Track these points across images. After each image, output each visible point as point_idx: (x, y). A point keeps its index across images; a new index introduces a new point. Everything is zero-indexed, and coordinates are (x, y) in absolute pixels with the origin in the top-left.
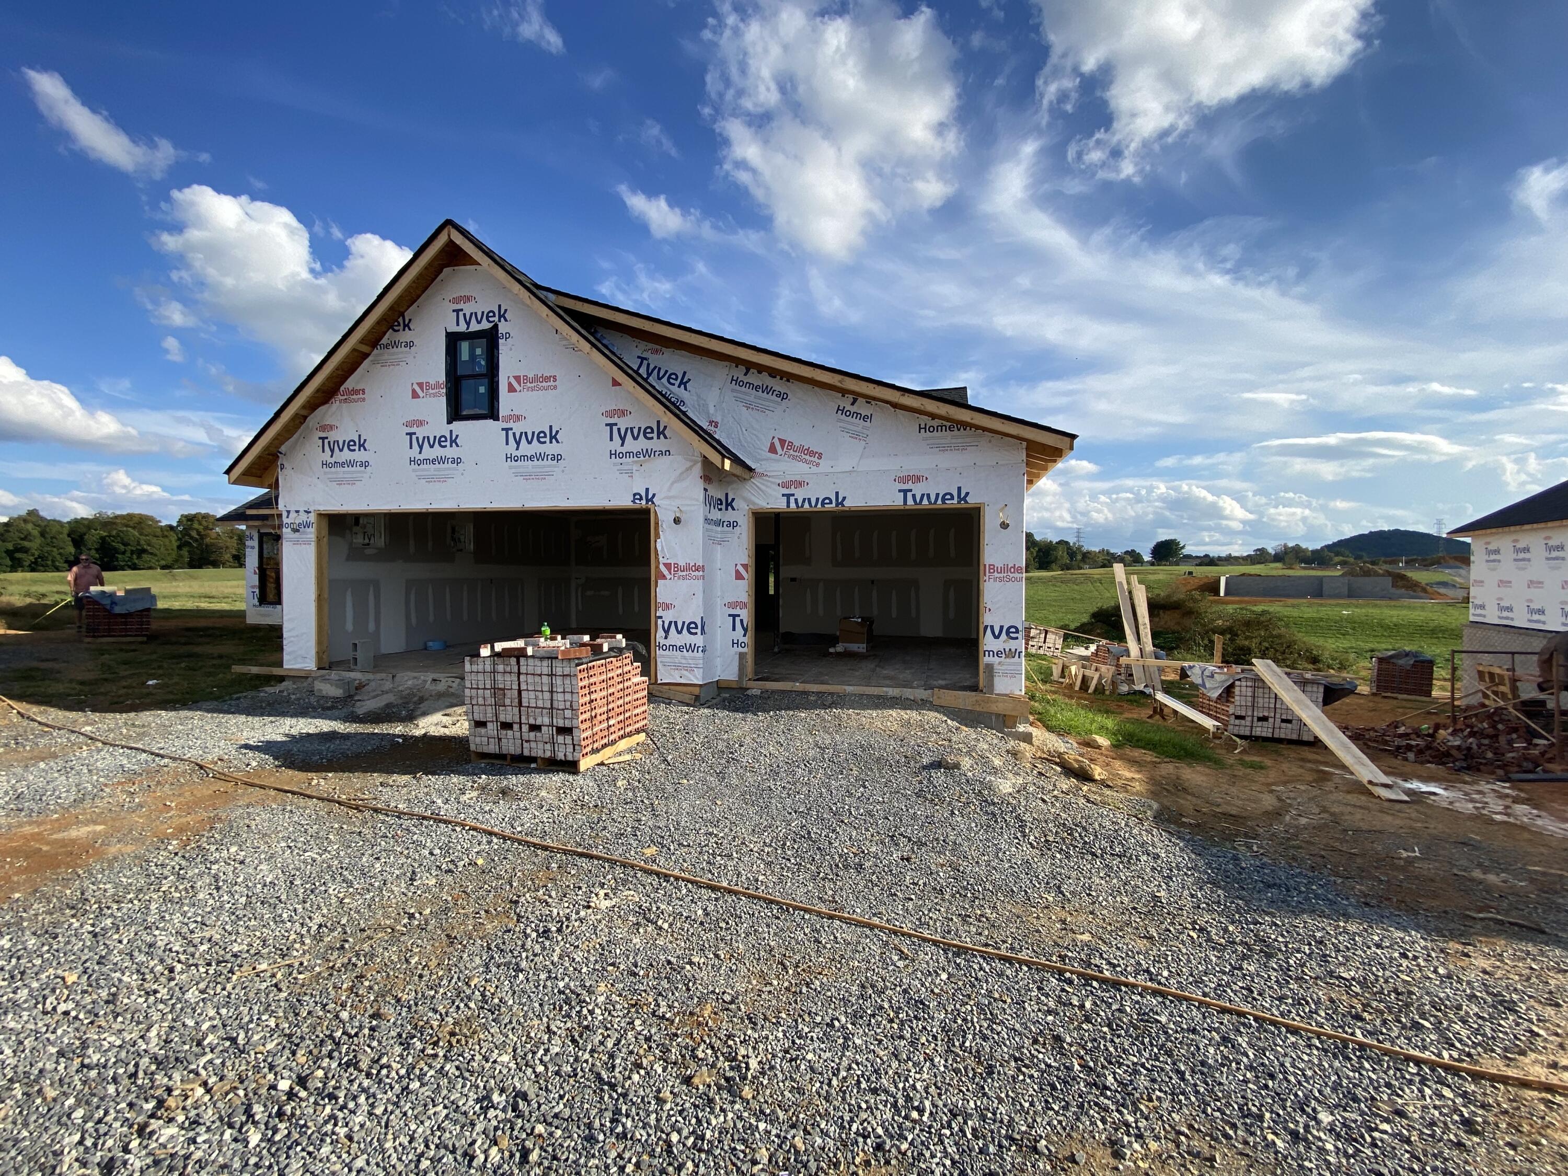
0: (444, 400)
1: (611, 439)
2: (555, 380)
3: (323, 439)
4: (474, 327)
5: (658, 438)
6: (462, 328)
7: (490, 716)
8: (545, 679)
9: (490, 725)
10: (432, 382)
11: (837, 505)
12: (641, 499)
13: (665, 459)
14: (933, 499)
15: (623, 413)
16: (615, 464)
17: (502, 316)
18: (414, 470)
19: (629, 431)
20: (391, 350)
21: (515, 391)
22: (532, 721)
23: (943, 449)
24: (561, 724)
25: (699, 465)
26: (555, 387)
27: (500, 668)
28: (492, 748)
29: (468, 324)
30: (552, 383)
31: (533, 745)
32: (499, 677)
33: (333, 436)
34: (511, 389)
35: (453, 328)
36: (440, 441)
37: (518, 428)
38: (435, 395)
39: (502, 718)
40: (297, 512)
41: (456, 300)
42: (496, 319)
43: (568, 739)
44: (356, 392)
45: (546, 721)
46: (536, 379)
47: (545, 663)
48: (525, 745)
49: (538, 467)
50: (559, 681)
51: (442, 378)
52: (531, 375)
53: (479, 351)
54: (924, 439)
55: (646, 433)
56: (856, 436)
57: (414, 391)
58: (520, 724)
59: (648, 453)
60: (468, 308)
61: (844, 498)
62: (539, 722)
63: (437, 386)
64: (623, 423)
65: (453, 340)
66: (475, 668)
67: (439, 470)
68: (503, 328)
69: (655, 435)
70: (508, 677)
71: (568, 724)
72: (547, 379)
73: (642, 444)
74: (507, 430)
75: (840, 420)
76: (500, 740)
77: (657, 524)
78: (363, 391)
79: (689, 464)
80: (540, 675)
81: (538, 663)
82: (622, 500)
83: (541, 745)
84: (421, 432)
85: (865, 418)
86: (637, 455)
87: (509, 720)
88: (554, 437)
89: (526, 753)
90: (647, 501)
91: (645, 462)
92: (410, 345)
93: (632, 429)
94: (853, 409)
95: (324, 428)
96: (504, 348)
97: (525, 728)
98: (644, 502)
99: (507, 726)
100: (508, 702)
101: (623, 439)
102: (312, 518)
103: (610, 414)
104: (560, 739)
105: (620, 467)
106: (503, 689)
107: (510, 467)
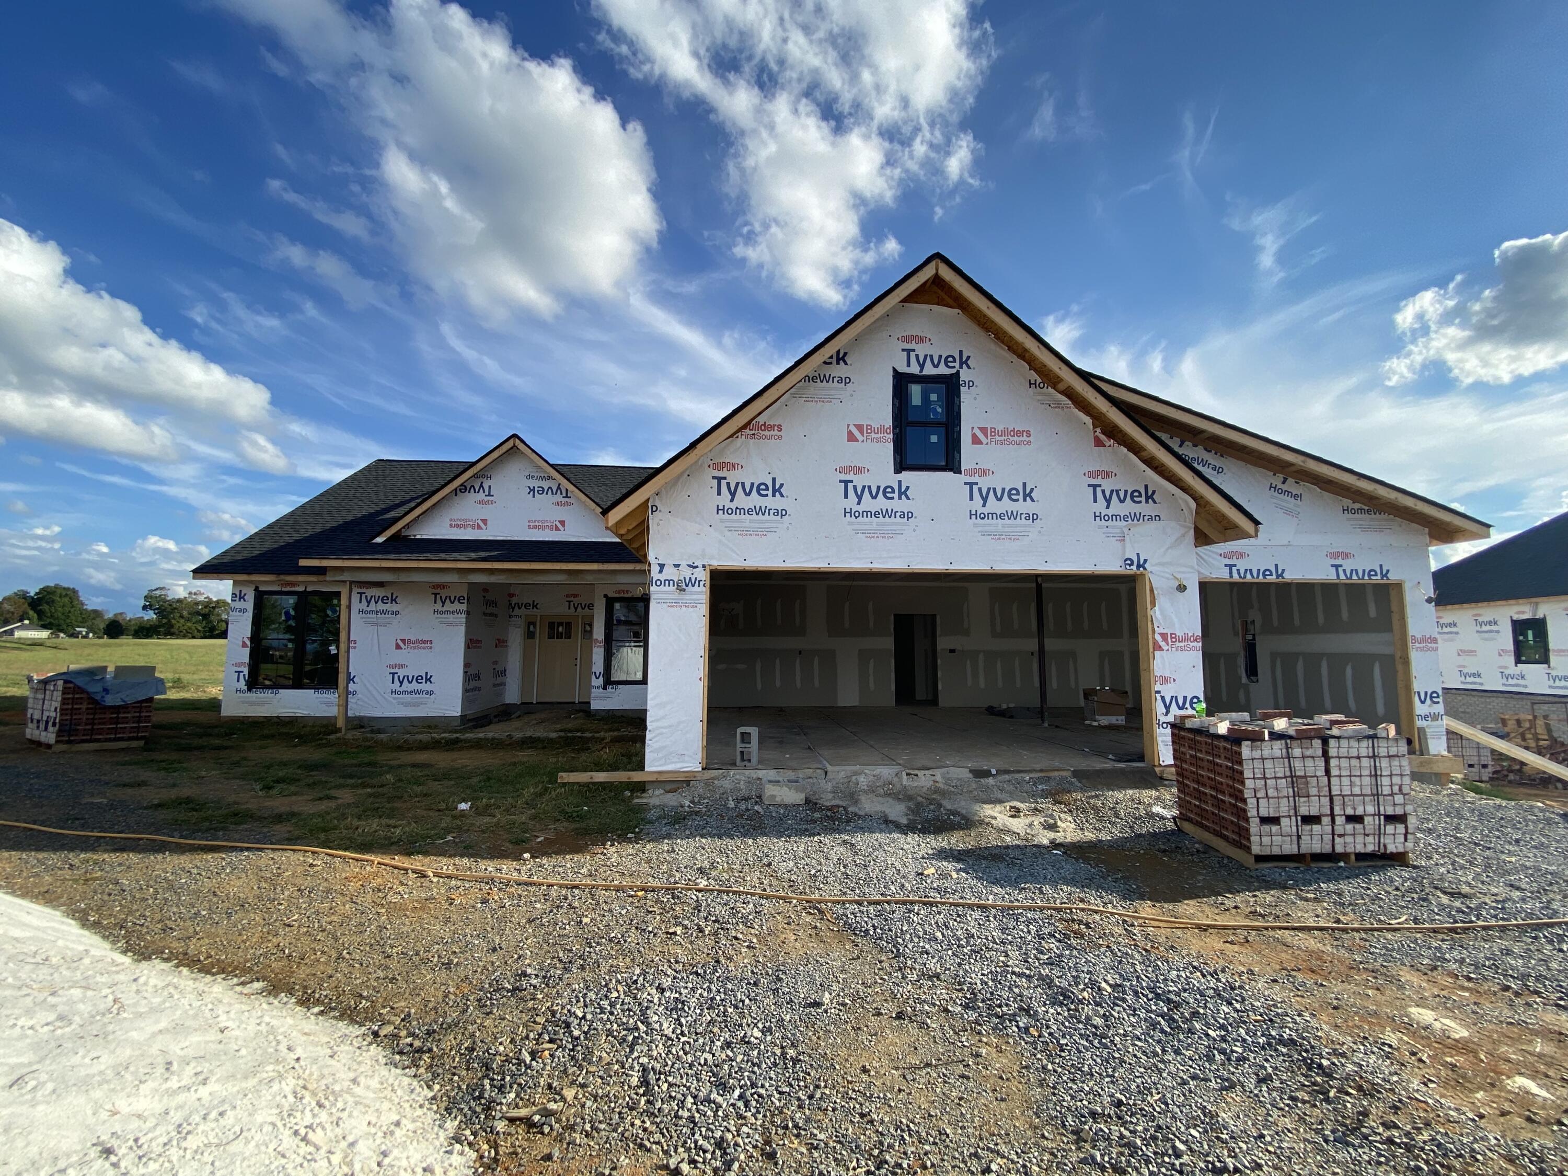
0: (891, 446)
1: (1095, 501)
2: (1029, 435)
3: (719, 479)
4: (929, 370)
5: (1147, 502)
6: (914, 369)
7: (1284, 808)
8: (1366, 762)
9: (1285, 822)
10: (875, 425)
11: (1278, 576)
12: (1132, 564)
13: (1154, 524)
14: (1361, 575)
15: (1107, 475)
16: (1100, 527)
17: (964, 362)
18: (850, 524)
19: (1114, 494)
20: (819, 384)
21: (980, 443)
22: (1349, 811)
23: (1364, 529)
24: (1390, 811)
25: (1192, 532)
26: (1029, 443)
27: (1297, 752)
28: (1290, 848)
29: (922, 366)
30: (1025, 438)
31: (1349, 839)
32: (1297, 764)
33: (733, 477)
34: (976, 441)
35: (903, 369)
36: (887, 492)
37: (984, 483)
38: (878, 440)
39: (1304, 811)
40: (677, 566)
41: (907, 339)
42: (957, 365)
43: (1401, 828)
44: (770, 427)
45: (1370, 809)
46: (1005, 432)
47: (1364, 743)
48: (1337, 840)
49: (1010, 526)
50: (1384, 763)
51: (889, 422)
52: (1000, 428)
53: (934, 397)
54: (1349, 520)
55: (1134, 496)
56: (1288, 512)
57: (850, 433)
58: (1332, 816)
59: (1136, 517)
60: (921, 350)
61: (1283, 571)
62: (1360, 811)
63: (882, 429)
64: (1107, 485)
65: (901, 381)
66: (1257, 754)
67: (884, 524)
68: (965, 375)
69: (1143, 499)
70: (1309, 762)
71: (1399, 811)
72: (1019, 433)
73: (1129, 507)
74: (971, 485)
75: (1272, 497)
76: (1299, 837)
77: (1152, 590)
78: (780, 428)
79: (1183, 531)
80: (1358, 758)
81: (1354, 743)
82: (1110, 564)
83: (1360, 839)
84: (859, 481)
85: (1296, 497)
86: (1125, 518)
87: (1314, 812)
88: (1028, 496)
89: (1339, 849)
90: (1139, 566)
91: (1135, 526)
92: (846, 381)
93: (1117, 491)
94: (1284, 487)
95: (720, 466)
96: (967, 400)
97: (1340, 820)
98: (1134, 567)
99: (1310, 820)
100: (1313, 791)
101: (1108, 501)
102: (703, 576)
103: (1092, 474)
104: (1390, 829)
105: (1105, 530)
106: (1305, 777)
107: (975, 526)
